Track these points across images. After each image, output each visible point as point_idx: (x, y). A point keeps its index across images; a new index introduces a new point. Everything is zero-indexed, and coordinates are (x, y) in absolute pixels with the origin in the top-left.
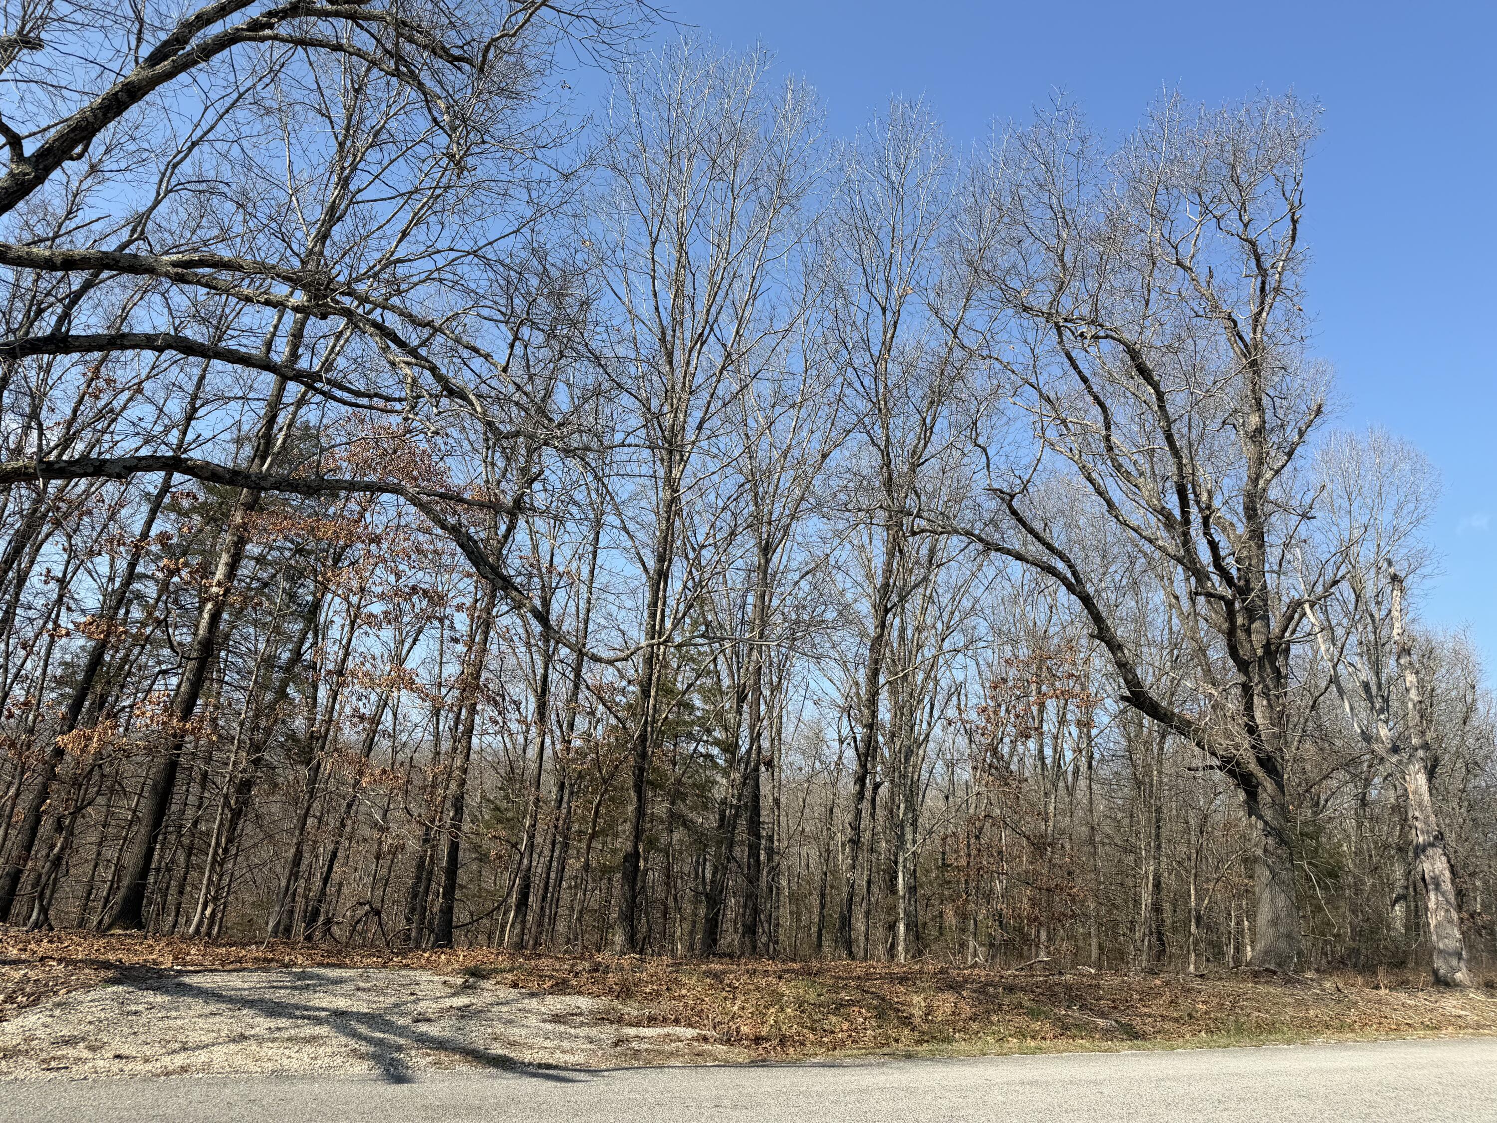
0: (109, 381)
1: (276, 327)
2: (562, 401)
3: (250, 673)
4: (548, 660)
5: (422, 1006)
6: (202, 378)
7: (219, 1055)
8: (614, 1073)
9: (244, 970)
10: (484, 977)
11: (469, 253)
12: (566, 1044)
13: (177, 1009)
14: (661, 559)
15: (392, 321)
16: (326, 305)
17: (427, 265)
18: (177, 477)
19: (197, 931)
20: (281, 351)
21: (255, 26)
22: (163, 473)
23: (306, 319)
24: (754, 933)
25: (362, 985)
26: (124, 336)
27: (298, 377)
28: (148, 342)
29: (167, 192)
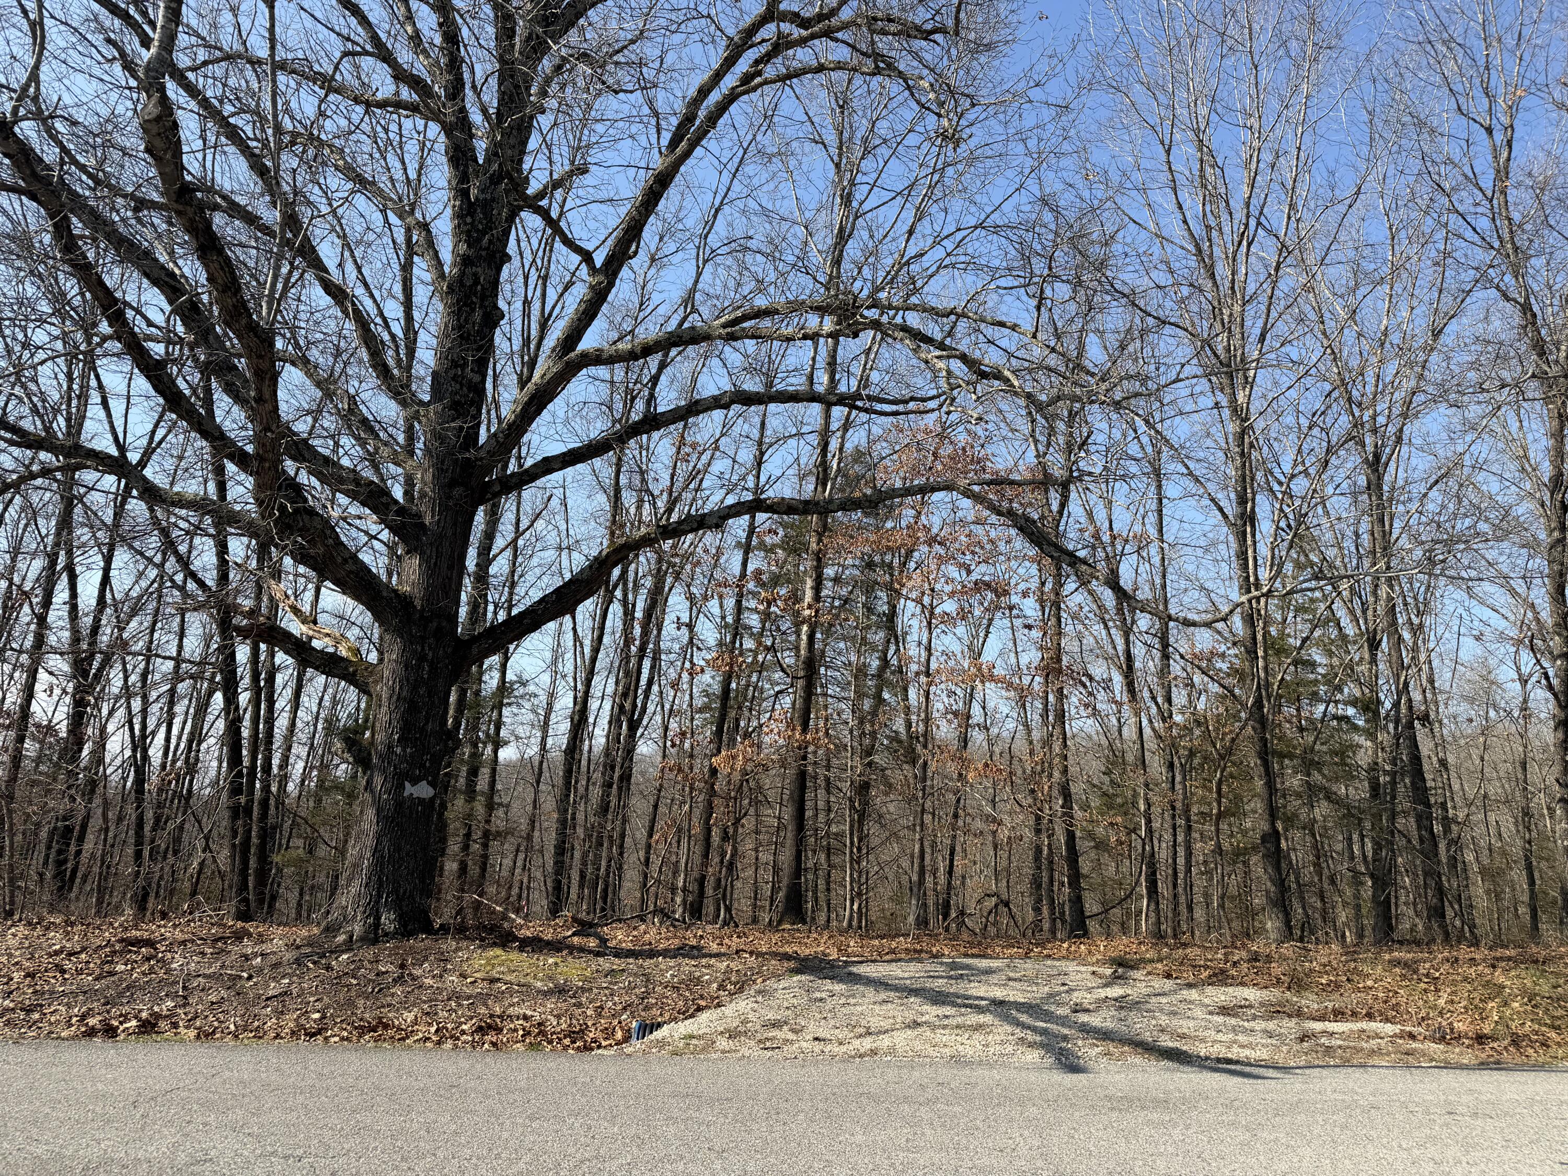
0: (694, 446)
1: (814, 359)
2: (1095, 354)
3: (849, 683)
4: (1127, 633)
5: (1077, 997)
6: (763, 424)
7: (901, 1039)
8: (1307, 1071)
9: (900, 960)
10: (1132, 968)
11: (976, 227)
12: (1241, 1038)
13: (853, 996)
14: (1242, 500)
15: (913, 320)
16: (857, 323)
17: (939, 253)
18: (761, 517)
19: (850, 925)
20: (822, 380)
21: (747, 79)
22: (747, 517)
23: (837, 343)
24: (1443, 916)
25: (1012, 975)
26: (697, 402)
27: (842, 400)
28: (718, 402)
29: (706, 261)
